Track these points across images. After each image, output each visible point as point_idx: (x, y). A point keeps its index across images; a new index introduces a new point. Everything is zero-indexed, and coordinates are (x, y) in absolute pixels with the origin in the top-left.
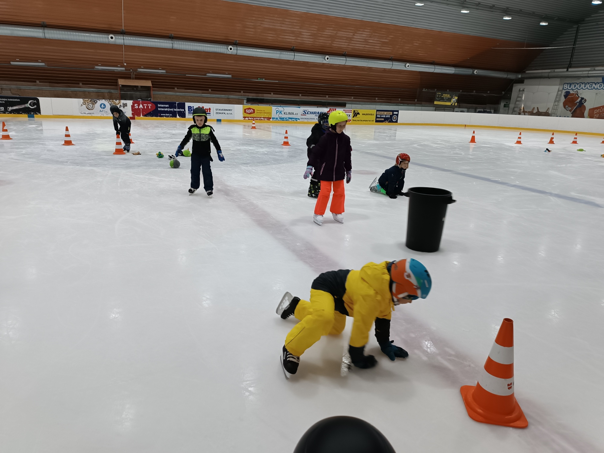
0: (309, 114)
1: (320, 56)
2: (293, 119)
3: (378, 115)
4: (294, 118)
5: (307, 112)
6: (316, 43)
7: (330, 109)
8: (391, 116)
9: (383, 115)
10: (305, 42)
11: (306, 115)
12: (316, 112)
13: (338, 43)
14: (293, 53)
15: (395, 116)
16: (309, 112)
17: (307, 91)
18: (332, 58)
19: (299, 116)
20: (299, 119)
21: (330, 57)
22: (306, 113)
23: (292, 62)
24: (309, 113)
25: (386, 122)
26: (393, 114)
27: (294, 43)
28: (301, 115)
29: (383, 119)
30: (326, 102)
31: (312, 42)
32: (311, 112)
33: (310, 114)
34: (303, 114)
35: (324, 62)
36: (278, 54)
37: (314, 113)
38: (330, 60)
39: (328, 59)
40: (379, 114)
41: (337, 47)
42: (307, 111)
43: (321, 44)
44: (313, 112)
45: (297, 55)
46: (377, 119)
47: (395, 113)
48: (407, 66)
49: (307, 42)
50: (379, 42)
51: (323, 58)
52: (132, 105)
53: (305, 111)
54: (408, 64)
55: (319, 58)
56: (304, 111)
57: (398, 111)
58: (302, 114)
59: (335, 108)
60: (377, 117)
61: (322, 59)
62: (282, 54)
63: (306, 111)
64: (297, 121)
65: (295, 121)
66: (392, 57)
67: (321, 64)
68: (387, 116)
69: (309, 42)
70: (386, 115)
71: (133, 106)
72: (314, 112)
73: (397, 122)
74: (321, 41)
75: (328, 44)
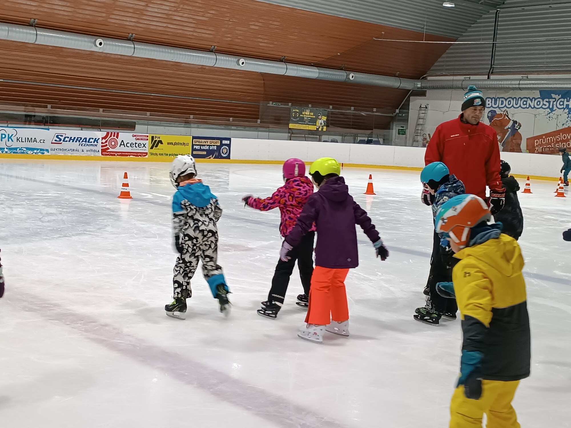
0: (67, 141)
1: (86, 39)
2: (35, 151)
3: (196, 145)
4: (37, 149)
5: (62, 138)
6: (77, 15)
7: (108, 133)
8: (219, 148)
9: (205, 145)
10: (56, 12)
11: (61, 143)
12: (81, 138)
13: (118, 17)
14: (33, 30)
15: (226, 147)
16: (68, 137)
17: (60, 99)
18: (108, 42)
19: (47, 145)
20: (47, 151)
21: (105, 42)
22: (60, 140)
23: (32, 46)
24: (66, 139)
25: (210, 158)
26: (222, 145)
27: (35, 13)
28: (52, 143)
29: (205, 153)
30: (99, 121)
31: (69, 14)
32: (71, 138)
33: (69, 141)
34: (56, 140)
35: (94, 49)
36: (5, 30)
37: (77, 140)
38: (105, 46)
39: (100, 44)
40: (197, 143)
41: (116, 25)
42: (64, 135)
43: (89, 17)
44: (75, 138)
45: (41, 35)
46: (194, 153)
47: (224, 142)
48: (241, 63)
49: (61, 13)
50: (191, 20)
51: (91, 42)
53: (59, 137)
54: (242, 60)
55: (85, 41)
56: (57, 137)
57: (229, 139)
58: (54, 141)
59: (118, 131)
60: (193, 150)
61: (90, 44)
62: (12, 31)
63: (62, 136)
64: (43, 153)
65: (39, 154)
66: (215, 46)
67: (88, 53)
68: (211, 148)
69: (65, 13)
70: (209, 146)
72: (78, 138)
73: (228, 157)
74: (87, 12)
75: (101, 19)
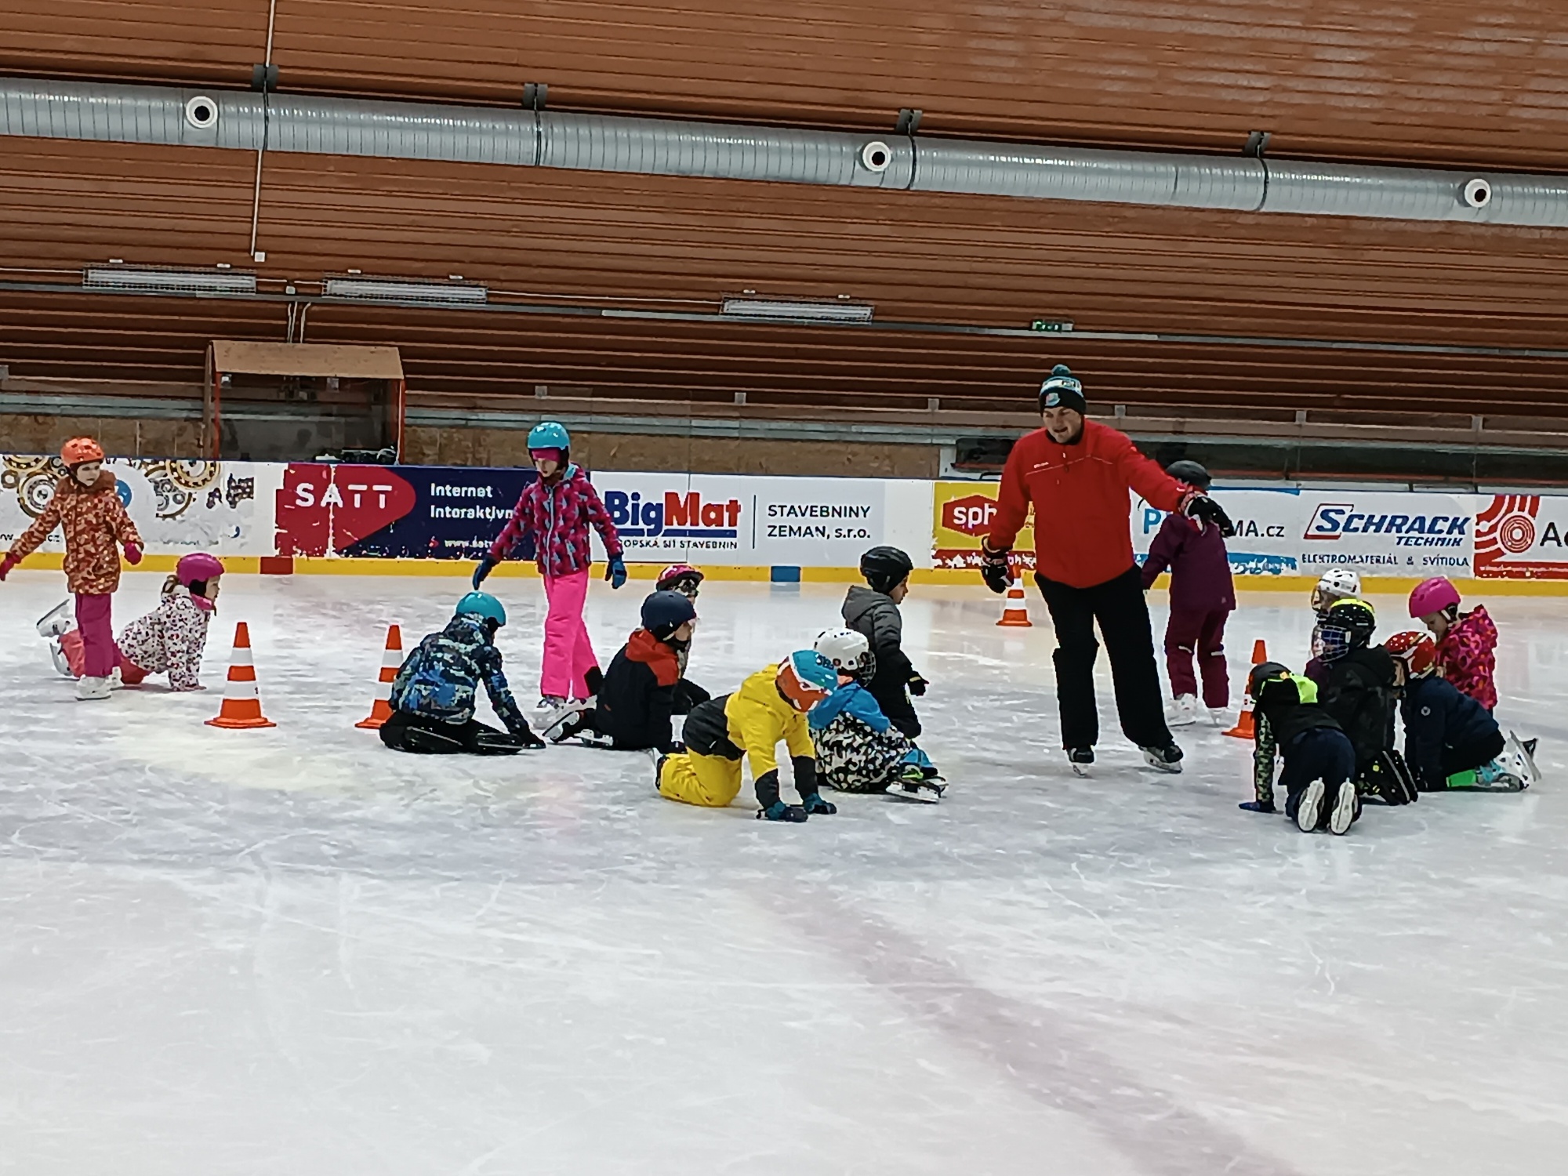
1: (1430, 184)
2: (1252, 565)
4: (1260, 558)
5: (1342, 520)
6: (1404, 106)
10: (1333, 101)
13: (1544, 100)
14: (1254, 167)
17: (1339, 390)
18: (1508, 188)
19: (1292, 545)
20: (1291, 562)
21: (1497, 188)
23: (1250, 220)
27: (1265, 111)
28: (1306, 537)
30: (1468, 457)
31: (1378, 104)
32: (1372, 517)
34: (1319, 528)
35: (1459, 214)
36: (1166, 175)
37: (1392, 524)
38: (1497, 201)
39: (1480, 196)
41: (1538, 128)
42: (1347, 509)
43: (1440, 108)
44: (1384, 518)
45: (1280, 182)
49: (1350, 103)
51: (1446, 192)
52: (282, 487)
53: (1332, 515)
55: (1427, 191)
56: (1325, 515)
58: (1313, 531)
59: (1535, 491)
61: (1443, 200)
62: (1188, 176)
63: (1342, 512)
64: (1277, 571)
65: (1265, 573)
67: (1436, 229)
69: (1366, 104)
71: (285, 497)
72: (1394, 518)
74: (1437, 93)
75: (1484, 110)
